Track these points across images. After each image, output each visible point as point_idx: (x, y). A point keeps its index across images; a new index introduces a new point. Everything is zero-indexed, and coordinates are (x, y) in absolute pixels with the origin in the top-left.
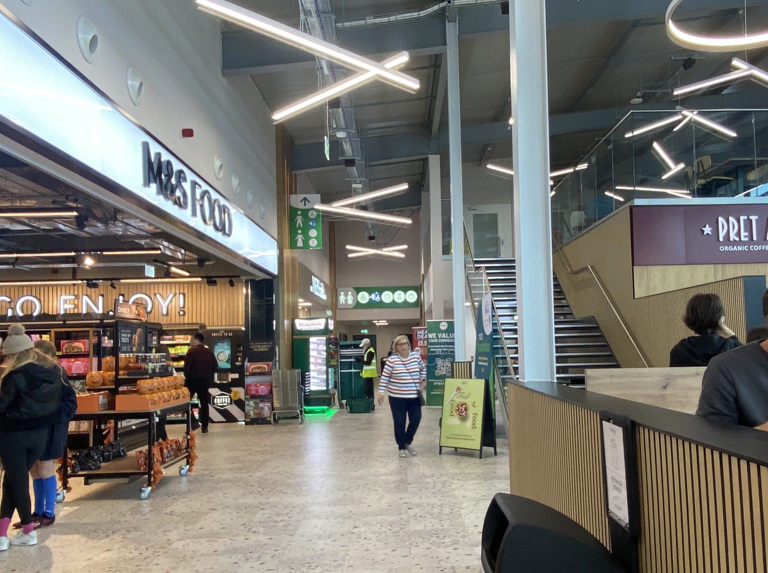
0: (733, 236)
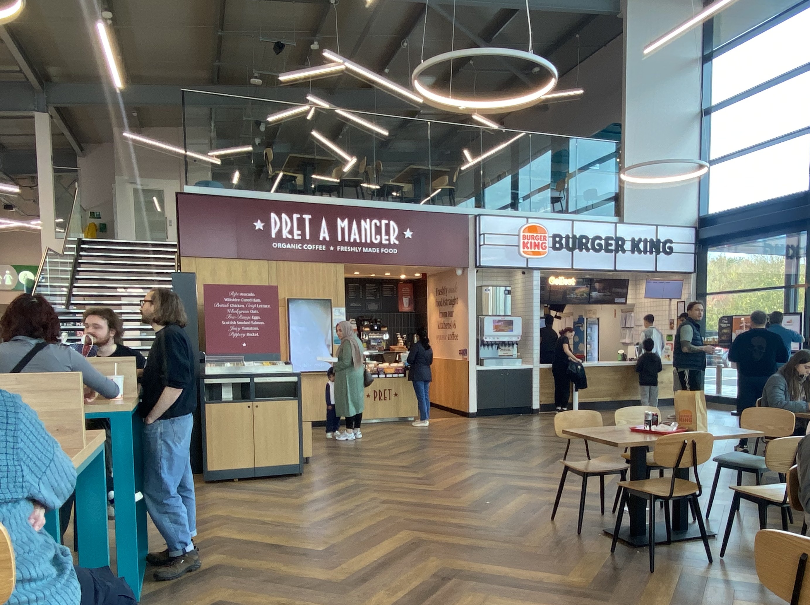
0: (285, 234)
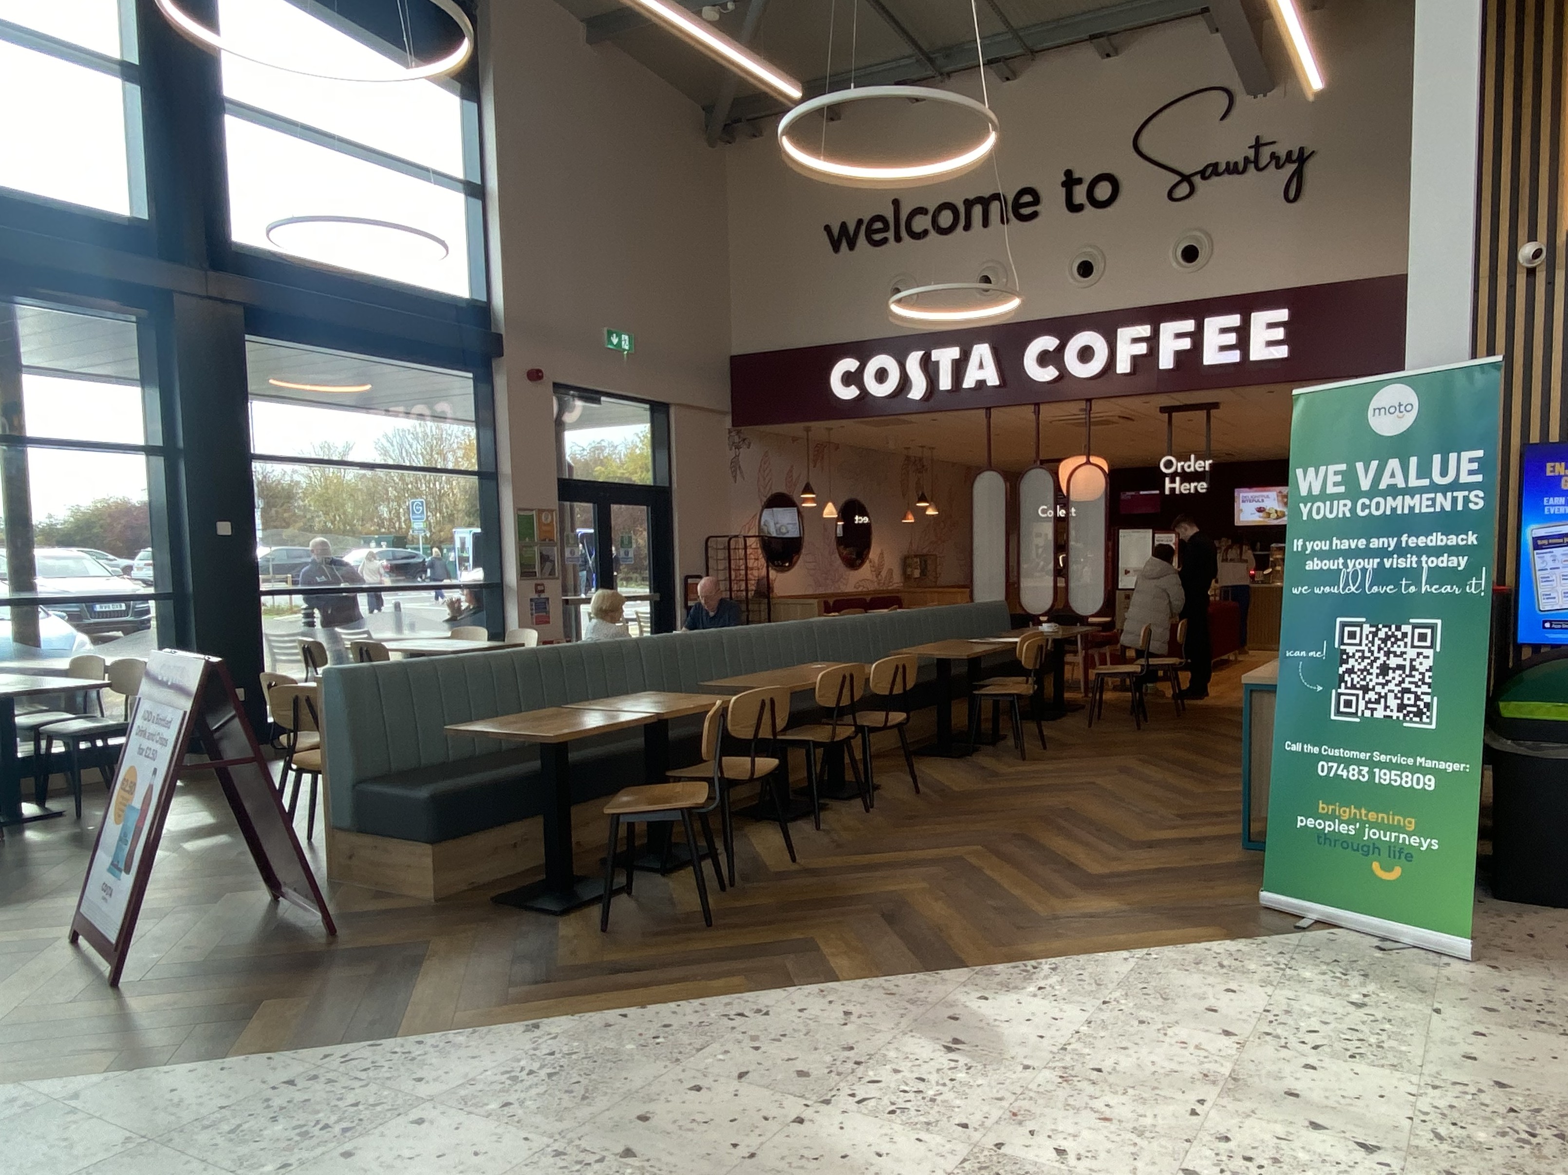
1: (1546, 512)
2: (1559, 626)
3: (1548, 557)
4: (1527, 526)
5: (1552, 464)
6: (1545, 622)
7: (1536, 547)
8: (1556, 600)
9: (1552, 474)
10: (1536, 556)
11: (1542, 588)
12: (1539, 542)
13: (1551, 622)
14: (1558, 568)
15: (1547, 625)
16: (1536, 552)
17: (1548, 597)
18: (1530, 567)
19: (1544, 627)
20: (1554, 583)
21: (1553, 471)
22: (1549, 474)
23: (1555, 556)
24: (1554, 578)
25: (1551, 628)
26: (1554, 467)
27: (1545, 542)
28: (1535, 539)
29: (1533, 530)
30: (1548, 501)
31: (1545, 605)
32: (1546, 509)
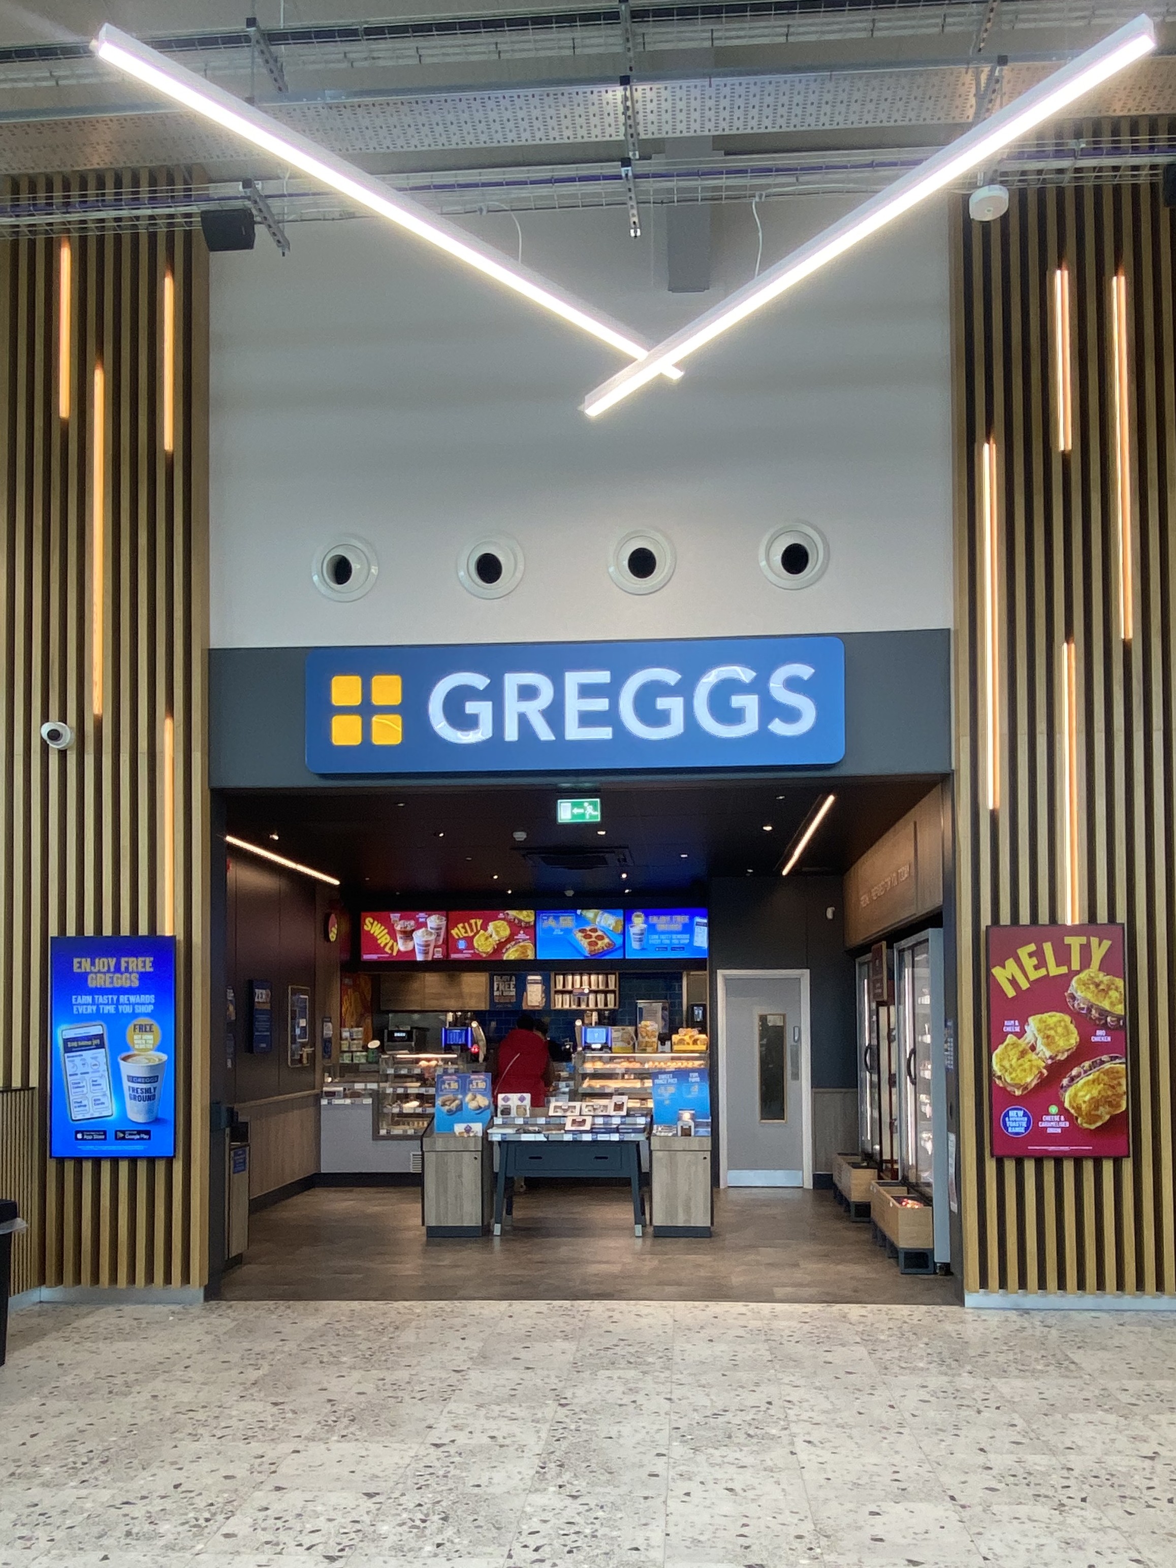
1: (75, 1012)
2: (90, 1137)
3: (77, 1060)
4: (57, 1026)
5: (79, 960)
6: (77, 1132)
7: (68, 1050)
8: (87, 1108)
9: (79, 971)
10: (67, 1060)
11: (74, 1096)
12: (69, 1044)
13: (82, 1132)
14: (87, 1073)
15: (79, 1136)
16: (66, 1055)
17: (80, 1105)
18: (61, 1070)
19: (77, 1139)
20: (85, 1089)
21: (80, 967)
22: (76, 970)
23: (84, 1060)
24: (84, 1084)
25: (83, 1139)
26: (80, 963)
27: (75, 1044)
28: (66, 1041)
29: (63, 1031)
30: (76, 999)
31: (77, 1114)
32: (75, 1008)
